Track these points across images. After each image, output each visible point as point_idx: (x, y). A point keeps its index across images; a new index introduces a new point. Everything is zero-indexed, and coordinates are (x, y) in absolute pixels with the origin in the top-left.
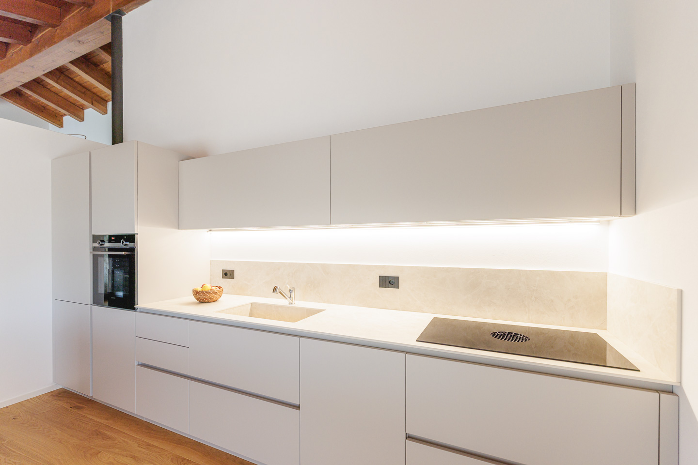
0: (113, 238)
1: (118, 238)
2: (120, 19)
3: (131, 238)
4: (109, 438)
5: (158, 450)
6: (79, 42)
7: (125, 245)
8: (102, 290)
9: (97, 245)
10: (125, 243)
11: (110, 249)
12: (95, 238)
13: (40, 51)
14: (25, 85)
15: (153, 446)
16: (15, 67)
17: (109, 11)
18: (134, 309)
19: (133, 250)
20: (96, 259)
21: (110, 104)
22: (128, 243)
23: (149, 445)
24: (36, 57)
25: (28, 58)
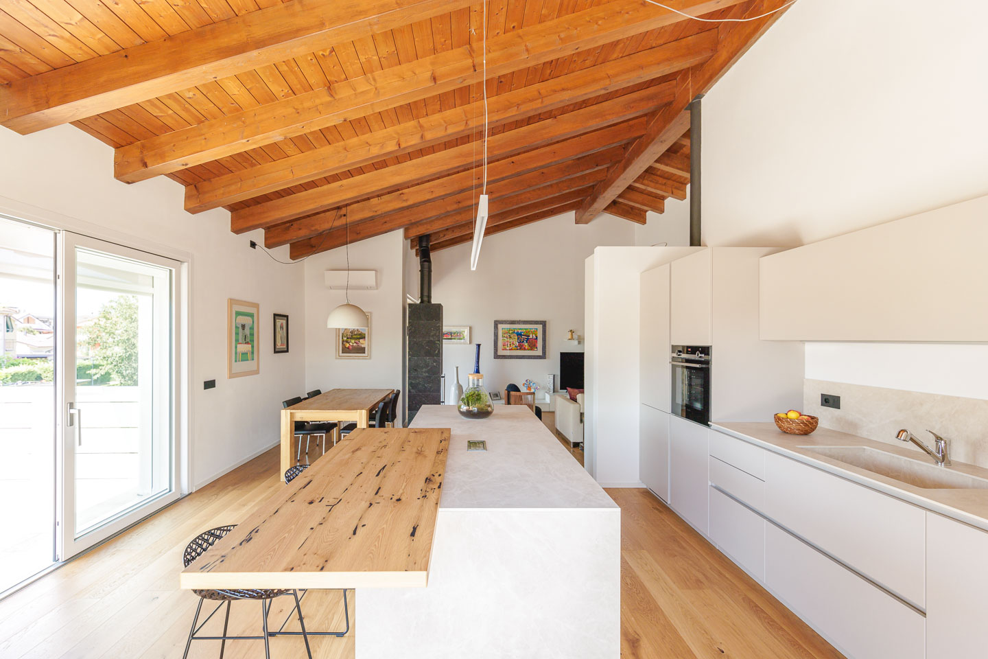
0: (690, 350)
1: (693, 350)
2: (699, 103)
3: (706, 350)
4: (684, 548)
5: (728, 582)
6: (662, 142)
7: (700, 357)
8: (679, 401)
9: (675, 355)
10: (700, 355)
11: (688, 361)
12: (674, 348)
13: (631, 163)
14: (620, 196)
15: (725, 576)
16: (613, 185)
17: (688, 100)
18: (708, 425)
19: (707, 362)
20: (674, 367)
21: (688, 186)
22: (703, 355)
23: (721, 574)
24: (628, 170)
25: (622, 174)
